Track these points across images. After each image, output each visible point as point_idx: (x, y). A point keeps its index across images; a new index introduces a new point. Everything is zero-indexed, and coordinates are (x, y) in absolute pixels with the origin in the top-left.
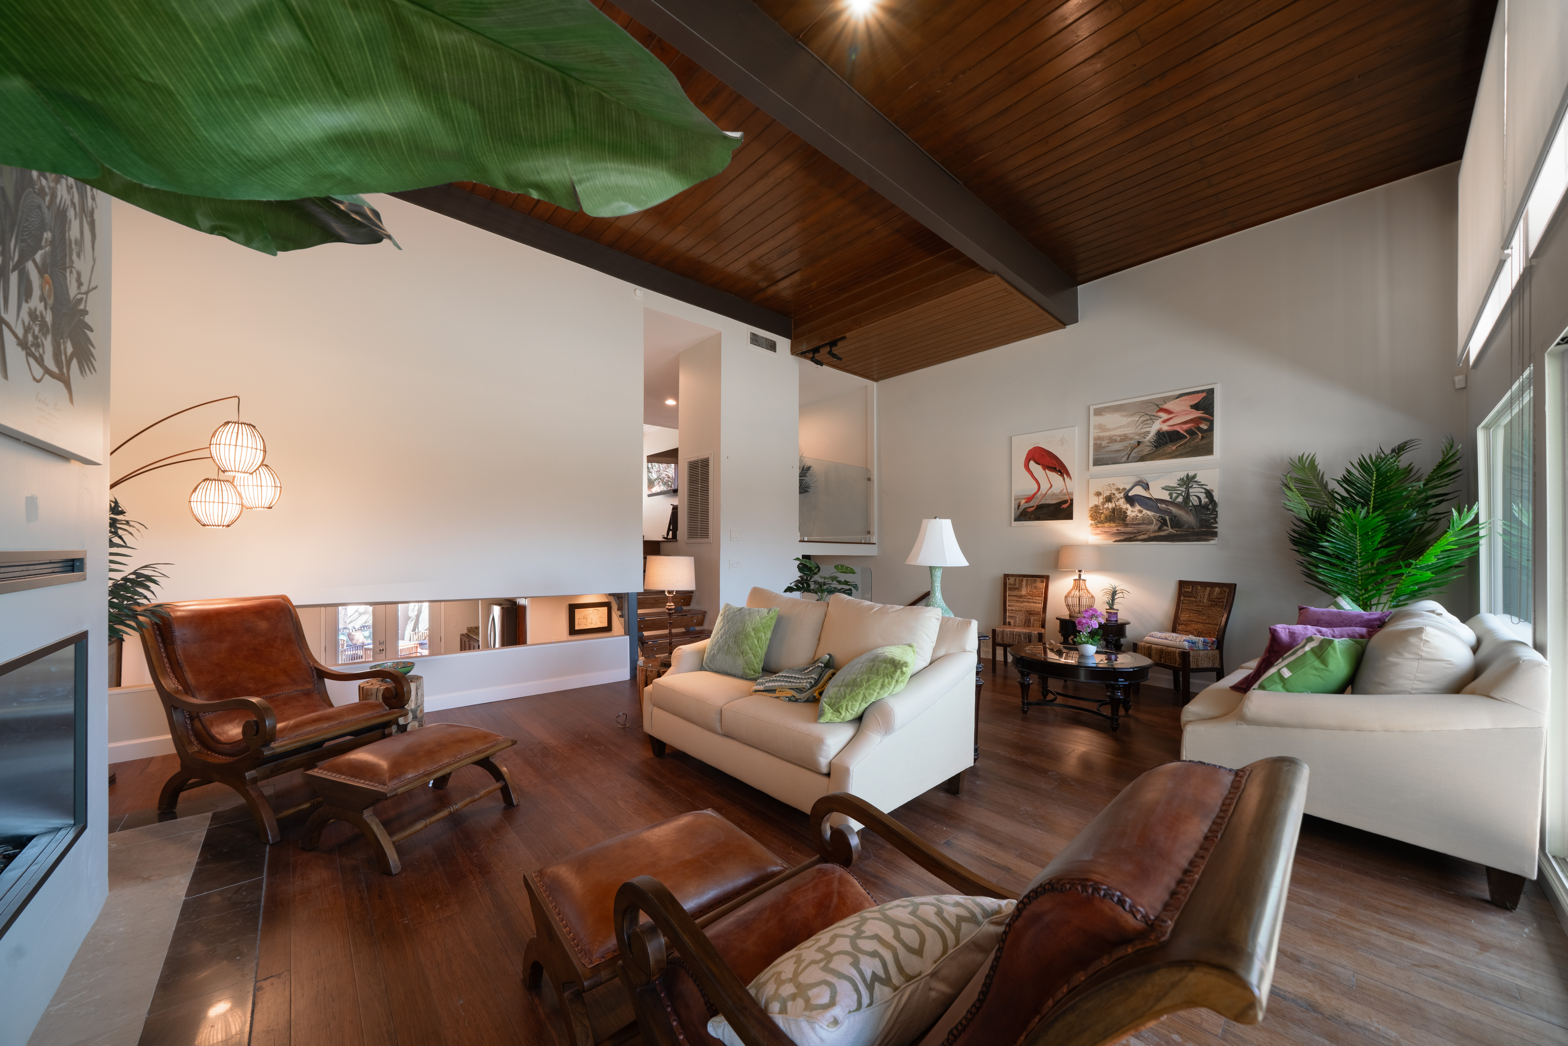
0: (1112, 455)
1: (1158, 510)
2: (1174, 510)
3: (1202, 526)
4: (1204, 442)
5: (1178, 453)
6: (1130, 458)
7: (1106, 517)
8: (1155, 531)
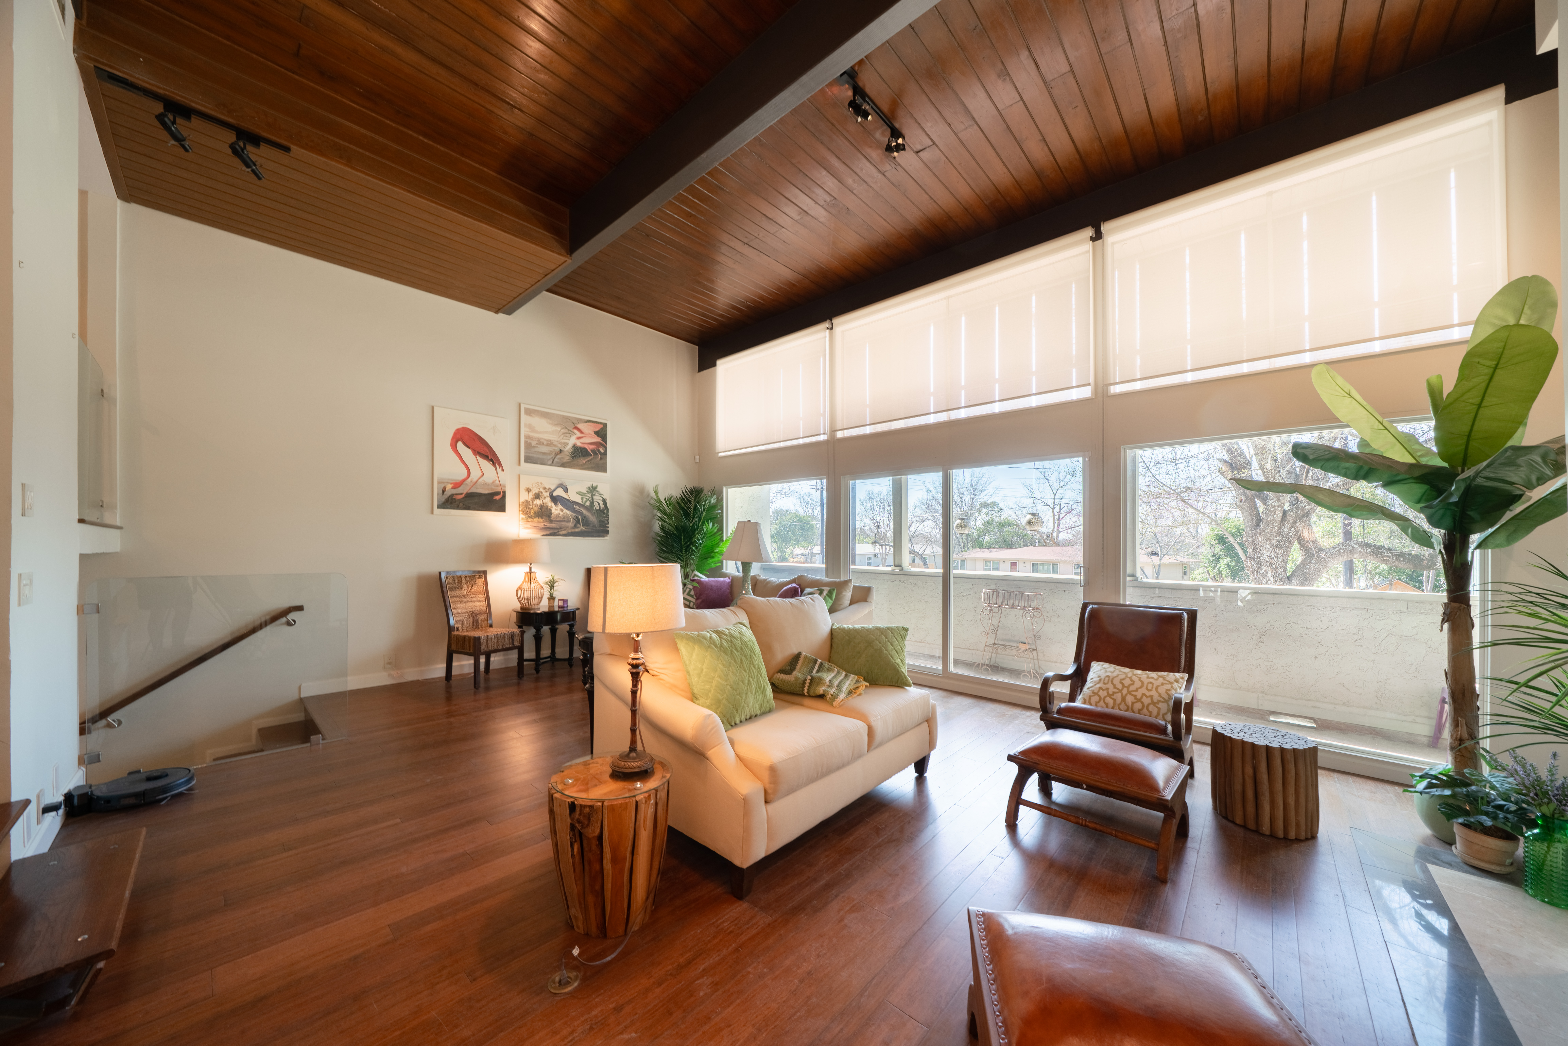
0: (540, 456)
1: (574, 511)
2: (584, 511)
3: (600, 526)
4: (602, 462)
5: (587, 466)
6: (554, 462)
7: (535, 513)
8: (572, 528)
